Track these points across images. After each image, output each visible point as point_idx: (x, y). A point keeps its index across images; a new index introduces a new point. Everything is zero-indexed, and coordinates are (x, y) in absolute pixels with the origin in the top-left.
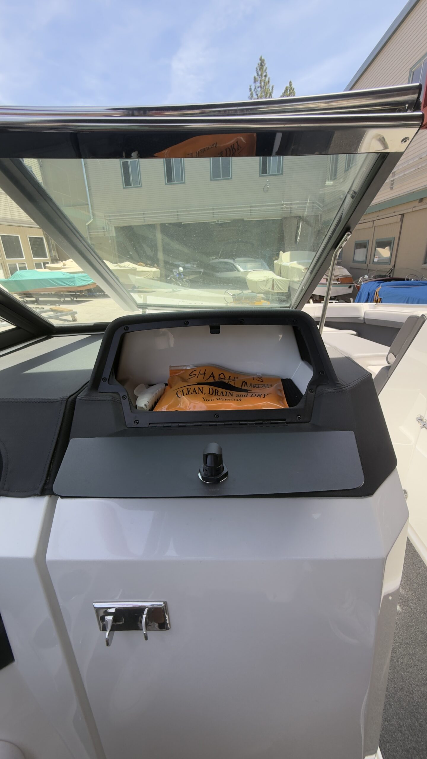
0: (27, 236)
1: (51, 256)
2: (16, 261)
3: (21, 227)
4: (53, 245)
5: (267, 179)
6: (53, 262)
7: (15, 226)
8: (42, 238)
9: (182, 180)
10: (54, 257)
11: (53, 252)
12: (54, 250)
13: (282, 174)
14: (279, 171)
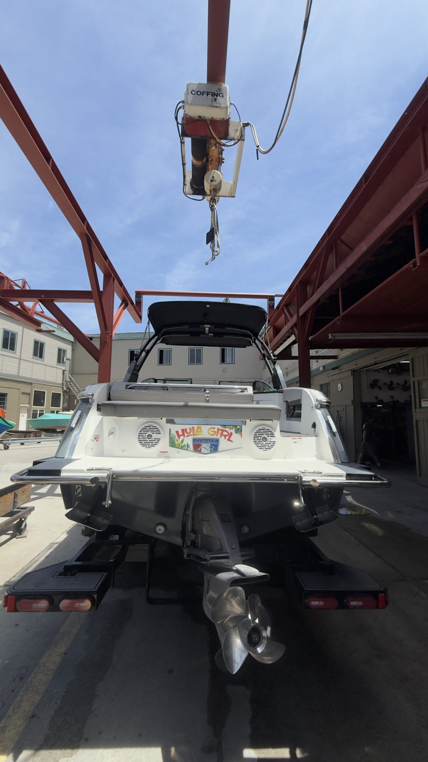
0: (51, 392)
1: (63, 407)
2: (38, 408)
3: (49, 386)
4: (66, 399)
5: (224, 366)
6: (63, 411)
7: (45, 385)
8: (60, 394)
9: (169, 363)
10: (65, 407)
11: (65, 404)
12: (66, 403)
13: (234, 363)
14: (232, 361)
